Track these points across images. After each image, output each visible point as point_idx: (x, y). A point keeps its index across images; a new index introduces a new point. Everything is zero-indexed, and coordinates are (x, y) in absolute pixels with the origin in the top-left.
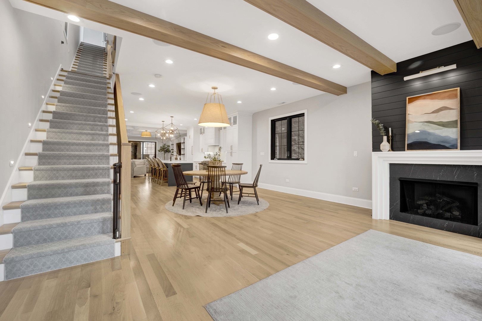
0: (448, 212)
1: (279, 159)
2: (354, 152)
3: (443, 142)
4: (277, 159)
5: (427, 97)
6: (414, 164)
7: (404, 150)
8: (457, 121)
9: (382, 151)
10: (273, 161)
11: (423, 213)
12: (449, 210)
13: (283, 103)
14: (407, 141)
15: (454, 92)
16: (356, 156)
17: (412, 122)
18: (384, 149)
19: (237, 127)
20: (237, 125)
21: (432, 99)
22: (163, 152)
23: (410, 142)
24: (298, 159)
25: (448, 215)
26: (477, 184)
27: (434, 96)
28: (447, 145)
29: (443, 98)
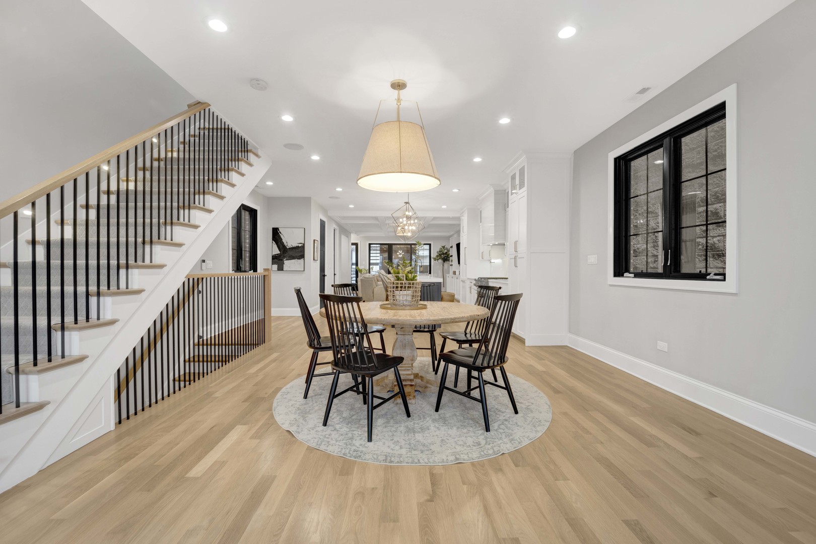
1: (638, 275)
4: (632, 275)
10: (619, 280)
13: (644, 91)
19: (525, 194)
20: (525, 189)
22: (440, 261)
24: (702, 276)
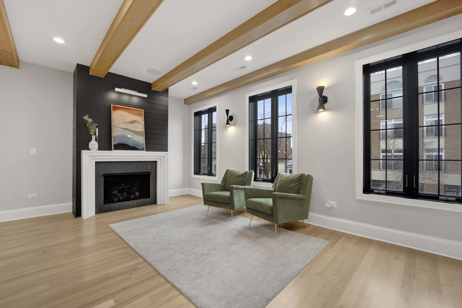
0: (132, 195)
2: (31, 149)
3: (136, 145)
5: (126, 110)
6: (115, 162)
7: (111, 150)
8: (143, 131)
9: (90, 150)
11: (117, 201)
12: (133, 193)
14: (114, 142)
15: (141, 112)
16: (34, 154)
17: (116, 127)
18: (93, 148)
21: (129, 112)
23: (116, 143)
25: (132, 196)
26: (150, 172)
27: (130, 110)
28: (139, 148)
29: (135, 114)
